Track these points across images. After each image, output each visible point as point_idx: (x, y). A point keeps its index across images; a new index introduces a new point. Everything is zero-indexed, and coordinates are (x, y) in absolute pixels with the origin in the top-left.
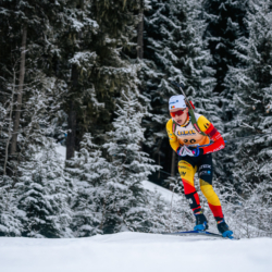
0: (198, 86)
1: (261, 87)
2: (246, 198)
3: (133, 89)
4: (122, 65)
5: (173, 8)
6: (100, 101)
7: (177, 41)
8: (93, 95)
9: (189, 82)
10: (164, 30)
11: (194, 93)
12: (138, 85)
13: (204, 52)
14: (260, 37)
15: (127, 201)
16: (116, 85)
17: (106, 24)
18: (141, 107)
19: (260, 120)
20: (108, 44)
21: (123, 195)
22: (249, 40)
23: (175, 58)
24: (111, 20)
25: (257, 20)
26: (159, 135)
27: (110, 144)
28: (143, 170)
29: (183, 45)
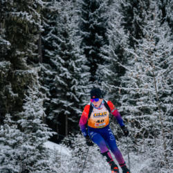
0: (79, 78)
1: (119, 76)
3: (36, 83)
4: (28, 69)
5: (60, 29)
6: (15, 93)
7: (63, 50)
8: (10, 89)
9: (73, 76)
10: (55, 44)
11: (77, 83)
13: (81, 56)
14: (116, 44)
15: (35, 157)
16: (25, 82)
17: (16, 43)
18: (42, 95)
19: (119, 97)
20: (18, 56)
21: (32, 153)
22: (109, 47)
23: (63, 61)
24: (19, 40)
25: (114, 33)
26: (56, 111)
27: (22, 120)
28: (44, 135)
29: (68, 53)
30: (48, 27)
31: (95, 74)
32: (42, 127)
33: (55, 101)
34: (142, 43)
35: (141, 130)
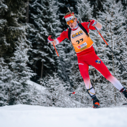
0: (54, 36)
2: (75, 89)
3: (23, 37)
4: (18, 26)
6: (8, 43)
7: (44, 15)
8: (5, 40)
10: (38, 10)
12: (26, 36)
13: (57, 20)
14: (83, 14)
15: (20, 90)
16: (16, 35)
17: (11, 7)
18: (27, 46)
20: (12, 16)
21: (18, 87)
22: (78, 15)
23: (43, 23)
24: (14, 5)
25: (82, 6)
26: (36, 59)
27: (13, 63)
28: (28, 75)
29: (47, 17)
34: (102, 15)
35: (99, 77)
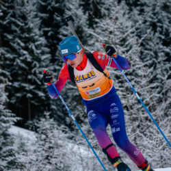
30: (5, 11)
31: (55, 56)
32: (5, 113)
33: (16, 84)
